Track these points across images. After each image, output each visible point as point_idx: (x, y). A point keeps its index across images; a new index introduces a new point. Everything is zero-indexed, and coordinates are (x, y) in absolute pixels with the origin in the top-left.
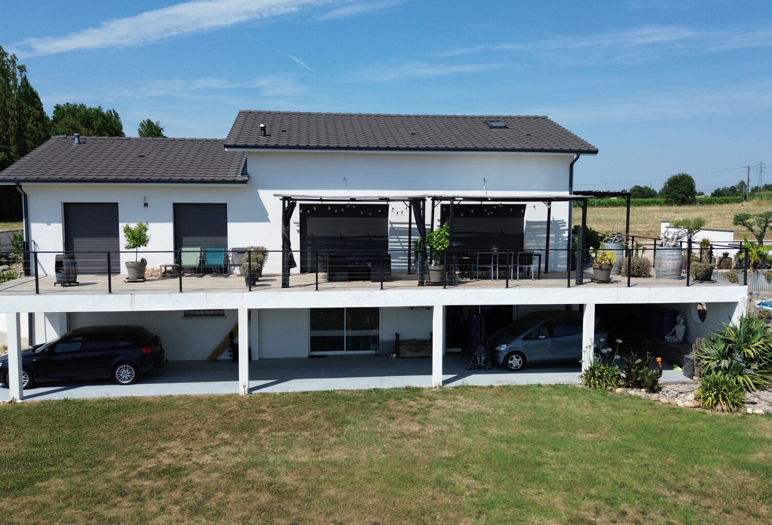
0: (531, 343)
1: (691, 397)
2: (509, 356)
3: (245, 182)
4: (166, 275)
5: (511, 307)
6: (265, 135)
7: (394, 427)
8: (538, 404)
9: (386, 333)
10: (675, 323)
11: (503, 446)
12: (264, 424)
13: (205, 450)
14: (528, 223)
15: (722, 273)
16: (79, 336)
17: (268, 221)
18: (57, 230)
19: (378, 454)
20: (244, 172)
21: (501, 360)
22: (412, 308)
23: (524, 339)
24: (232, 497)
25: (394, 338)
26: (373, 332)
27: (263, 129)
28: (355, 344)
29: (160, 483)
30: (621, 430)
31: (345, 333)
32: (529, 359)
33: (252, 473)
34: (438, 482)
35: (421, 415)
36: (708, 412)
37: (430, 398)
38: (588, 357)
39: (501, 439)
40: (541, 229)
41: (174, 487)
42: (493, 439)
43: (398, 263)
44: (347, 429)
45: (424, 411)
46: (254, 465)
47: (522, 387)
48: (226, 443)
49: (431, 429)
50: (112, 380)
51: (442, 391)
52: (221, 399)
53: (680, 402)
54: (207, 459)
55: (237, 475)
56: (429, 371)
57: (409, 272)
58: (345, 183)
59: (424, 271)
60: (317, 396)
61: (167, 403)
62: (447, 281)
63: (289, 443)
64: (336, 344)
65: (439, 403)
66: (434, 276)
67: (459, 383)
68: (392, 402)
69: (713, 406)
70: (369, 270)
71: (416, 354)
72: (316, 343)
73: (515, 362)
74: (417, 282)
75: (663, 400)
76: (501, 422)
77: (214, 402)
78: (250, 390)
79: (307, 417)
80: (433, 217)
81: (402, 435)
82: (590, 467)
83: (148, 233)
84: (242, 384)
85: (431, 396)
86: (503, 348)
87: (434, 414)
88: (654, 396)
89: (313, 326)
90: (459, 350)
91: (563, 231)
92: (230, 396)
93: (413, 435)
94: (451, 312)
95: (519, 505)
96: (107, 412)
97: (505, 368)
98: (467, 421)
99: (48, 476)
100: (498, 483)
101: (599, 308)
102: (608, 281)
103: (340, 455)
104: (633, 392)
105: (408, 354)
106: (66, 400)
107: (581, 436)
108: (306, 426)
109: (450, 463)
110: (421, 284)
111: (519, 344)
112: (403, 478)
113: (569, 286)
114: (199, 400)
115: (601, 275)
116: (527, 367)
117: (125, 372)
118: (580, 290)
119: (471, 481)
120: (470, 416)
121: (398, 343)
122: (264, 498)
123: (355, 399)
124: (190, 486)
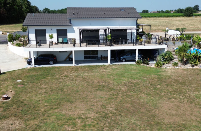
0: (127, 57)
1: (154, 66)
2: (123, 59)
3: (71, 25)
4: (56, 44)
5: (124, 50)
6: (74, 15)
7: (101, 70)
8: (127, 67)
9: (99, 55)
10: (156, 53)
11: (119, 73)
12: (79, 70)
13: (70, 74)
14: (128, 33)
15: (172, 42)
16: (42, 55)
17: (75, 33)
18: (34, 35)
19: (99, 74)
20: (70, 23)
21: (121, 60)
22: (104, 50)
23: (126, 56)
24: (77, 79)
25: (101, 56)
26: (96, 55)
27: (74, 14)
28: (93, 57)
29: (65, 77)
30: (139, 70)
31: (91, 56)
32: (127, 60)
33: (79, 76)
34: (108, 77)
35: (106, 69)
36: (156, 68)
37: (107, 66)
38: (137, 59)
39: (119, 72)
40: (130, 34)
41: (68, 78)
42: (118, 72)
43: (102, 41)
44: (93, 71)
45: (106, 68)
46: (79, 75)
47: (124, 64)
48: (73, 73)
49: (107, 71)
50: (49, 64)
51: (110, 65)
52: (70, 67)
53: (152, 67)
54: (71, 75)
55: (77, 76)
56: (107, 62)
57: (104, 43)
58: (91, 25)
59: (106, 43)
60: (87, 66)
61: (61, 67)
62: (111, 45)
63: (84, 73)
64: (89, 57)
65: (109, 67)
66: (108, 44)
67: (113, 64)
68: (101, 67)
69: (157, 67)
70: (96, 43)
71: (105, 59)
72: (85, 57)
73: (124, 60)
74: (105, 45)
75: (149, 66)
76: (120, 70)
77: (69, 67)
78: (75, 65)
79: (86, 69)
80: (108, 32)
81: (102, 71)
82: (132, 75)
83: (53, 36)
84: (74, 64)
85: (108, 66)
86: (122, 58)
87: (108, 69)
88: (148, 66)
89: (85, 54)
90: (114, 58)
91: (135, 34)
92: (72, 66)
93: (105, 71)
94: (112, 51)
95: (120, 79)
96: (51, 69)
97: (122, 61)
98: (113, 70)
99: (47, 77)
100: (117, 77)
101: (139, 50)
102: (141, 44)
103: (92, 74)
104: (144, 65)
105: (104, 59)
106: (43, 67)
107: (132, 71)
108: (86, 70)
109: (110, 75)
110: (106, 46)
111: (125, 57)
112: (103, 77)
113: (133, 46)
114: (66, 67)
115: (140, 43)
116: (126, 61)
117: (51, 62)
118: (136, 46)
119: (113, 77)
120: (114, 69)
121: (102, 57)
122: (82, 79)
123: (94, 66)
124: (70, 78)
